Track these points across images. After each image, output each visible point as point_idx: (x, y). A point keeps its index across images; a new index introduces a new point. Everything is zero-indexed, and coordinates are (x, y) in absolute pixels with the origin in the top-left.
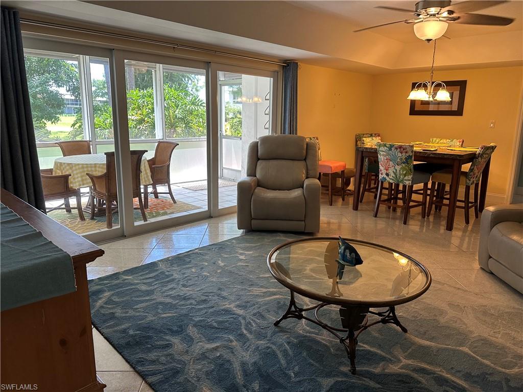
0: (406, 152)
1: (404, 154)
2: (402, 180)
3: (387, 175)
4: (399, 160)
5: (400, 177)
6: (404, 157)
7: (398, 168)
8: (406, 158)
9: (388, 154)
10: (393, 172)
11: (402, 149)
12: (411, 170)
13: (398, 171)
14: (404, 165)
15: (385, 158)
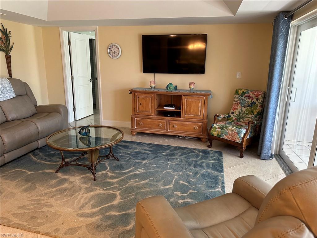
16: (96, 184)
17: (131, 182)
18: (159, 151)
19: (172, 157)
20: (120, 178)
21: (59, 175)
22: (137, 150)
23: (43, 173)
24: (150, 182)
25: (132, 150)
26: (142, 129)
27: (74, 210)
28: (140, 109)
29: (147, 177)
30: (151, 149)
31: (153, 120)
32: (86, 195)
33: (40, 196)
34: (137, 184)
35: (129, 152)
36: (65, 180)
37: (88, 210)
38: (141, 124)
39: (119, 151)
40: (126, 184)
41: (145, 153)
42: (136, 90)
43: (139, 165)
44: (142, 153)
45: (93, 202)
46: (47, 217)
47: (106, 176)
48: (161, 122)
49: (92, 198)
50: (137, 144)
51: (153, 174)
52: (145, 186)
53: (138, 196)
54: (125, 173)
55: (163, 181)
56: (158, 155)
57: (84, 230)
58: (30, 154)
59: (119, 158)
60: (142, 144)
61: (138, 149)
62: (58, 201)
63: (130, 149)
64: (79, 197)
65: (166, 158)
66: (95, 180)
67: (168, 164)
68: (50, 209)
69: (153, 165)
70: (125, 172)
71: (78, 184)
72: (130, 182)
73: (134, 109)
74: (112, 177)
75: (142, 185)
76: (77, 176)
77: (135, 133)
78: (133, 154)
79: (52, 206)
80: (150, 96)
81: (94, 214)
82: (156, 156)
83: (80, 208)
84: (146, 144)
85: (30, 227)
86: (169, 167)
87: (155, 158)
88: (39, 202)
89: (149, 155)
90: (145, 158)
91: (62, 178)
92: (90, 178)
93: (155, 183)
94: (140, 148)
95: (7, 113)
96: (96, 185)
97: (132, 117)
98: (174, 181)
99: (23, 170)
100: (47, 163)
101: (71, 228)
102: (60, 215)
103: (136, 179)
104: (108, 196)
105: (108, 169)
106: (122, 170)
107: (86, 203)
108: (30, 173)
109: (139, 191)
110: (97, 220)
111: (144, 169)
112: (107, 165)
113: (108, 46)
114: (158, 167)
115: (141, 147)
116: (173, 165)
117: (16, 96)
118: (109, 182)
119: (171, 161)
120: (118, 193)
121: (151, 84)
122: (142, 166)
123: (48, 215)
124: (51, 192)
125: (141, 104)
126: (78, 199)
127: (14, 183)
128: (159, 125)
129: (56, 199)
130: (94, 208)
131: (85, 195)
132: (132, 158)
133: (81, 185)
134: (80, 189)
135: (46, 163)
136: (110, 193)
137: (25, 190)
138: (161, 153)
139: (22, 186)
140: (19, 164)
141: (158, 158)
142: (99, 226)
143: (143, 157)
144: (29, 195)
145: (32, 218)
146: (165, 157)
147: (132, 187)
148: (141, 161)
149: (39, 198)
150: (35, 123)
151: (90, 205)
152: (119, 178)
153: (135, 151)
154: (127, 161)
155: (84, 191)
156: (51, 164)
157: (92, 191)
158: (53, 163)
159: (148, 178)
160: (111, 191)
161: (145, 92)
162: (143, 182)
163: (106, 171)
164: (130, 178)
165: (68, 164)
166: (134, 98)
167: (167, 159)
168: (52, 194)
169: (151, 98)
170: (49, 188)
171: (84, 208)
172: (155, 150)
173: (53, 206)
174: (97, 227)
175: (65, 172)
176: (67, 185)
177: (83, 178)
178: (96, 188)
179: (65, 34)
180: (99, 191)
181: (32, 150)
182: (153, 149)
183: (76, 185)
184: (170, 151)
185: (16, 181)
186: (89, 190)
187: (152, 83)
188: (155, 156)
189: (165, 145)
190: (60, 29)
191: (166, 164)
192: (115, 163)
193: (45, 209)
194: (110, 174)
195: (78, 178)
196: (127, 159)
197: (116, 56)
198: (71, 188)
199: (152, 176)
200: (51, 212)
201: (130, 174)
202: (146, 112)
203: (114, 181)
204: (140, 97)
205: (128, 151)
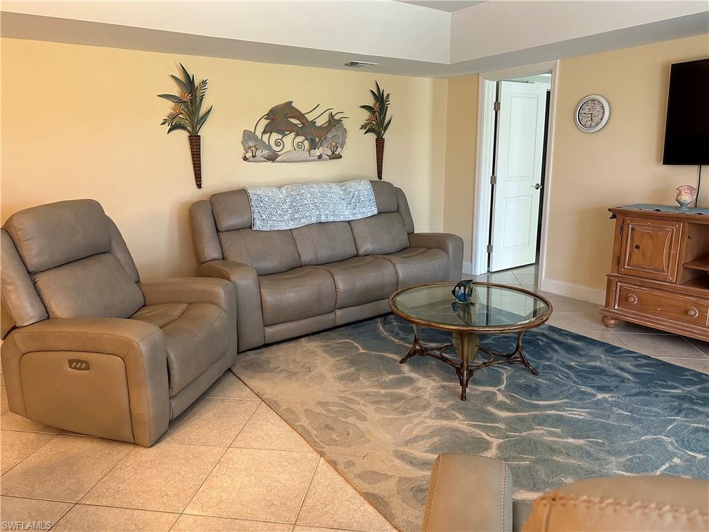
16: (460, 408)
17: (539, 431)
18: (664, 381)
19: (696, 407)
20: (519, 414)
21: (405, 368)
22: (598, 364)
23: (382, 357)
24: (587, 447)
25: (583, 360)
26: (634, 314)
27: (394, 441)
28: (635, 260)
29: (588, 433)
30: (641, 371)
31: (670, 295)
32: (430, 422)
33: (357, 394)
34: (552, 439)
35: (573, 364)
36: (410, 381)
37: (418, 452)
38: (634, 299)
39: (551, 353)
40: (526, 431)
41: (616, 376)
42: (629, 209)
43: (582, 399)
44: (608, 373)
45: (436, 439)
46: (348, 434)
47: (490, 399)
48: (695, 304)
49: (439, 431)
50: (606, 351)
51: (609, 430)
52: (569, 451)
53: (537, 467)
54: (537, 407)
55: (629, 457)
56: (651, 390)
57: (392, 484)
58: (379, 320)
59: (540, 370)
60: (620, 353)
61: (603, 361)
62: (379, 414)
63: (581, 355)
64: (416, 421)
65: (675, 404)
66: (462, 400)
67: (671, 421)
68: (358, 423)
69: (620, 411)
70: (536, 405)
71: (426, 396)
72: (536, 429)
73: (619, 258)
74: (501, 406)
75: (565, 448)
76: (434, 380)
77: (612, 321)
78: (580, 371)
79: (364, 419)
80: (669, 228)
81: (426, 464)
82: (645, 390)
83: (406, 443)
84: (633, 355)
85: (317, 440)
86: (669, 428)
87: (637, 394)
88: (351, 406)
89: (624, 382)
90: (609, 387)
91: (406, 375)
92: (456, 392)
93: (603, 455)
94: (607, 361)
95: (359, 242)
96: (460, 410)
97: (608, 279)
98: (664, 467)
99: (356, 344)
100: (397, 341)
101: (373, 471)
102: (369, 441)
103: (556, 427)
104: (472, 440)
105: (502, 387)
106: (533, 397)
107: (422, 437)
108: (362, 351)
109: (547, 456)
110: (424, 477)
111: (589, 413)
112: (505, 377)
113: (579, 103)
114: (633, 419)
115: (614, 359)
116: (686, 427)
117: (378, 213)
118: (491, 414)
119: (686, 416)
120: (496, 442)
121: (680, 194)
122: (589, 403)
123: (351, 432)
124: (376, 394)
125: (637, 247)
126: (412, 423)
127: (332, 361)
128: (686, 312)
129: (377, 410)
130: (432, 453)
131: (429, 420)
132: (575, 379)
133: (432, 400)
134: (425, 407)
135: (394, 342)
136: (478, 436)
137: (341, 378)
138: (664, 388)
139: (341, 369)
140: (355, 332)
141: (648, 398)
142: (422, 491)
143: (603, 383)
144: (341, 388)
145: (327, 427)
146: (674, 401)
147: (535, 443)
148: (594, 392)
149: (354, 397)
150: (394, 265)
151: (427, 443)
152: (516, 412)
153: (592, 364)
154: (557, 383)
155: (431, 413)
156: (401, 345)
157: (447, 417)
158: (406, 344)
159: (589, 437)
160: (483, 433)
161: (656, 217)
162: (571, 440)
163: (496, 388)
164: (542, 421)
165: (423, 352)
166: (621, 229)
167: (675, 408)
168: (376, 399)
169: (670, 234)
170: (377, 386)
171: (415, 445)
172: (650, 375)
173: (366, 420)
174: (417, 491)
175: (416, 367)
176: (408, 391)
177: (443, 387)
178: (457, 414)
179: (490, 86)
180: (461, 424)
181: (383, 313)
182: (646, 370)
183: (423, 395)
184: (700, 390)
185: (336, 359)
186: (441, 414)
187: (683, 193)
188: (641, 390)
189: (691, 370)
190: (481, 77)
191: (665, 421)
192: (525, 378)
193: (352, 420)
194: (500, 397)
195: (433, 384)
196: (559, 377)
197: (593, 125)
198: (412, 399)
199: (604, 436)
200: (358, 428)
201: (548, 412)
202: (651, 271)
203: (503, 414)
204: (637, 228)
205: (572, 360)
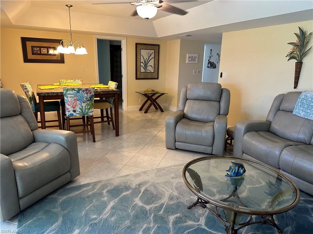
0: (90, 93)
1: (89, 94)
2: (87, 113)
3: (74, 111)
4: (85, 99)
5: (85, 111)
6: (89, 97)
7: (84, 105)
8: (90, 98)
9: (76, 96)
10: (80, 108)
11: (88, 91)
12: (93, 104)
13: (84, 107)
14: (88, 102)
15: (73, 99)
